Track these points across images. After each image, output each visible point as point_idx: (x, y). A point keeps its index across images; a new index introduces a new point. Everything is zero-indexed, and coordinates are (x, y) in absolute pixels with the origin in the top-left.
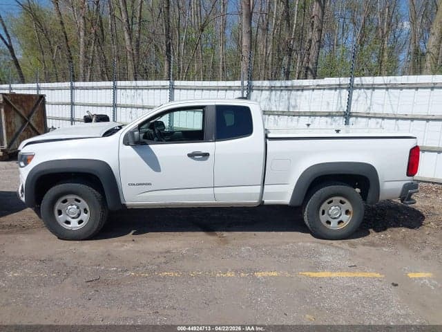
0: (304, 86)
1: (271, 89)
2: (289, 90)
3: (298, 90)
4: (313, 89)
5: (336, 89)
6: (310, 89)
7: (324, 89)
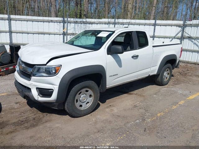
0: (93, 22)
1: (76, 22)
2: (85, 23)
3: (90, 24)
4: (97, 24)
5: (108, 24)
6: (96, 24)
7: (102, 24)
